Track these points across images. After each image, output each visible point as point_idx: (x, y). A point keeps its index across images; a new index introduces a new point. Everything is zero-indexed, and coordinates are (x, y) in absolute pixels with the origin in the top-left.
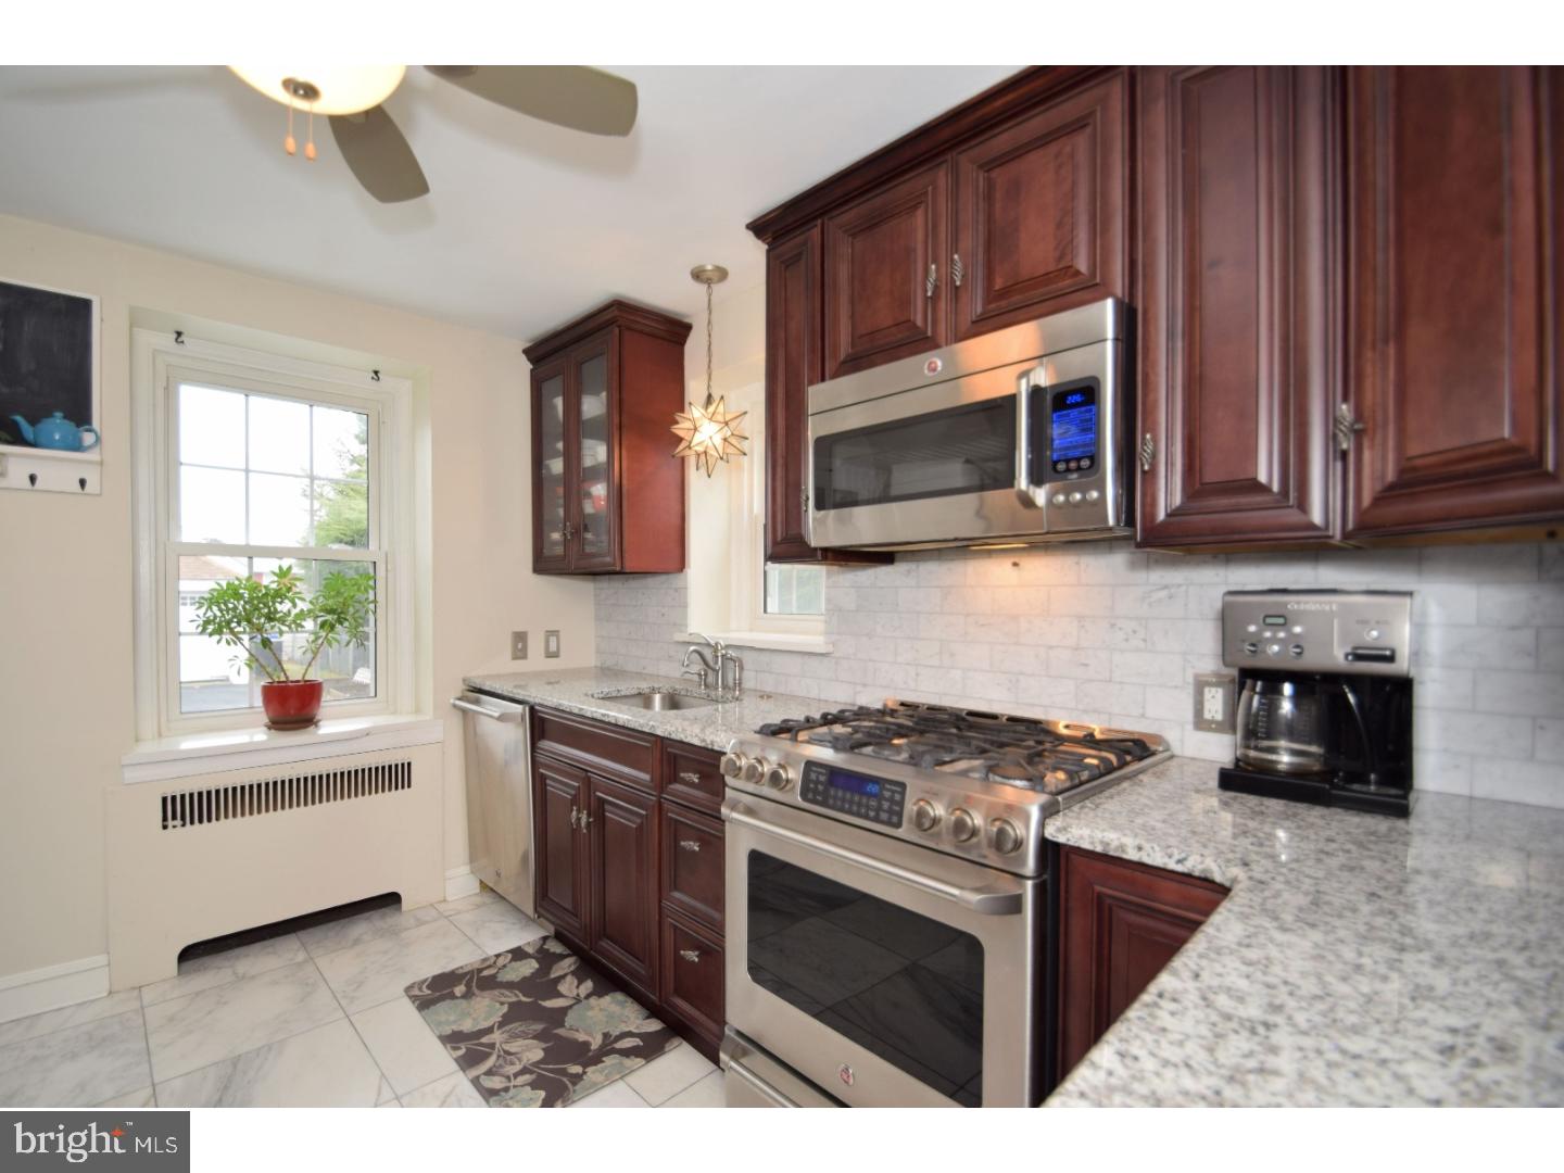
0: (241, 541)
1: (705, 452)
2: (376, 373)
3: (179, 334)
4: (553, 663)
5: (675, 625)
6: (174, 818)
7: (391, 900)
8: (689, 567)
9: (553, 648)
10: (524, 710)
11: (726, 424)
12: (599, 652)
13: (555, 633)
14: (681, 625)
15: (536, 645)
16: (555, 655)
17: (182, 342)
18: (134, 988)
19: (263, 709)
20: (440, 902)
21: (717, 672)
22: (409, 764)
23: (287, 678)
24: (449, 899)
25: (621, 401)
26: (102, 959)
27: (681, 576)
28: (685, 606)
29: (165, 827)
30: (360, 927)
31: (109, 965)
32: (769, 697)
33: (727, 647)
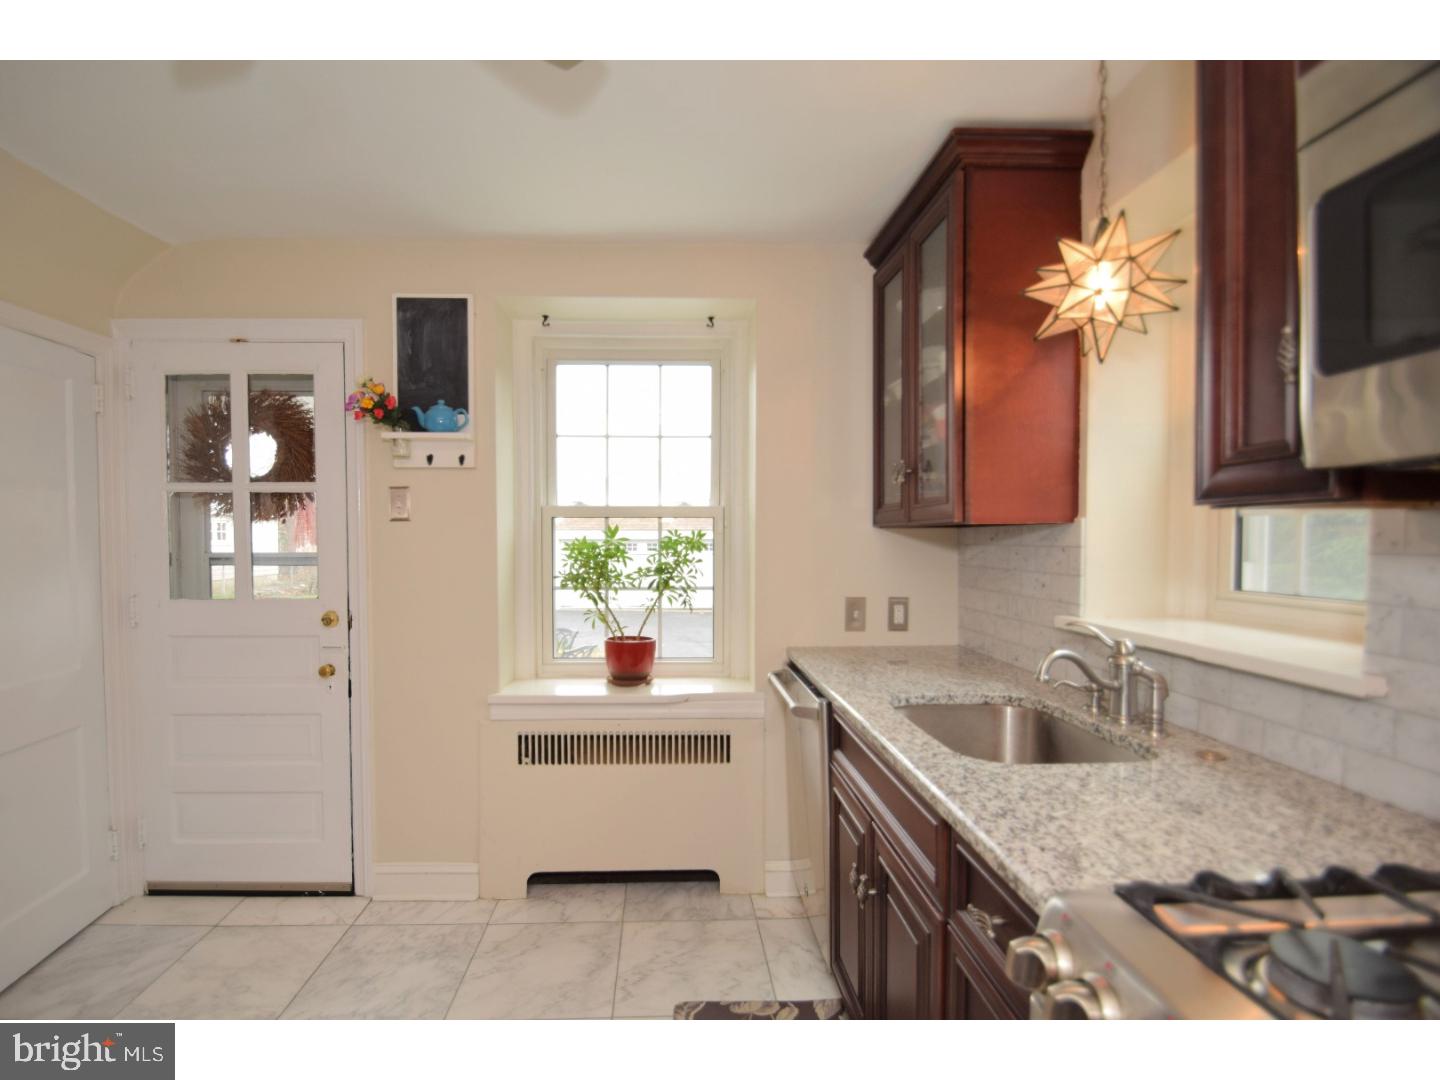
0: (602, 503)
1: (1091, 320)
2: (711, 319)
3: (546, 317)
4: (897, 639)
5: (1060, 601)
6: (527, 756)
7: (709, 877)
8: (1085, 515)
9: (899, 618)
10: (821, 705)
11: (1131, 259)
12: (962, 627)
13: (904, 602)
14: (1071, 604)
15: (876, 614)
16: (903, 627)
17: (548, 325)
18: (494, 899)
19: (605, 661)
20: (760, 894)
21: (1118, 691)
22: (728, 737)
23: (622, 634)
24: (768, 894)
25: (965, 276)
26: (474, 868)
27: (1072, 527)
28: (1074, 574)
29: (520, 762)
30: (678, 899)
31: (479, 873)
32: (1220, 758)
33: (1141, 650)
